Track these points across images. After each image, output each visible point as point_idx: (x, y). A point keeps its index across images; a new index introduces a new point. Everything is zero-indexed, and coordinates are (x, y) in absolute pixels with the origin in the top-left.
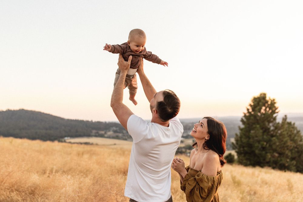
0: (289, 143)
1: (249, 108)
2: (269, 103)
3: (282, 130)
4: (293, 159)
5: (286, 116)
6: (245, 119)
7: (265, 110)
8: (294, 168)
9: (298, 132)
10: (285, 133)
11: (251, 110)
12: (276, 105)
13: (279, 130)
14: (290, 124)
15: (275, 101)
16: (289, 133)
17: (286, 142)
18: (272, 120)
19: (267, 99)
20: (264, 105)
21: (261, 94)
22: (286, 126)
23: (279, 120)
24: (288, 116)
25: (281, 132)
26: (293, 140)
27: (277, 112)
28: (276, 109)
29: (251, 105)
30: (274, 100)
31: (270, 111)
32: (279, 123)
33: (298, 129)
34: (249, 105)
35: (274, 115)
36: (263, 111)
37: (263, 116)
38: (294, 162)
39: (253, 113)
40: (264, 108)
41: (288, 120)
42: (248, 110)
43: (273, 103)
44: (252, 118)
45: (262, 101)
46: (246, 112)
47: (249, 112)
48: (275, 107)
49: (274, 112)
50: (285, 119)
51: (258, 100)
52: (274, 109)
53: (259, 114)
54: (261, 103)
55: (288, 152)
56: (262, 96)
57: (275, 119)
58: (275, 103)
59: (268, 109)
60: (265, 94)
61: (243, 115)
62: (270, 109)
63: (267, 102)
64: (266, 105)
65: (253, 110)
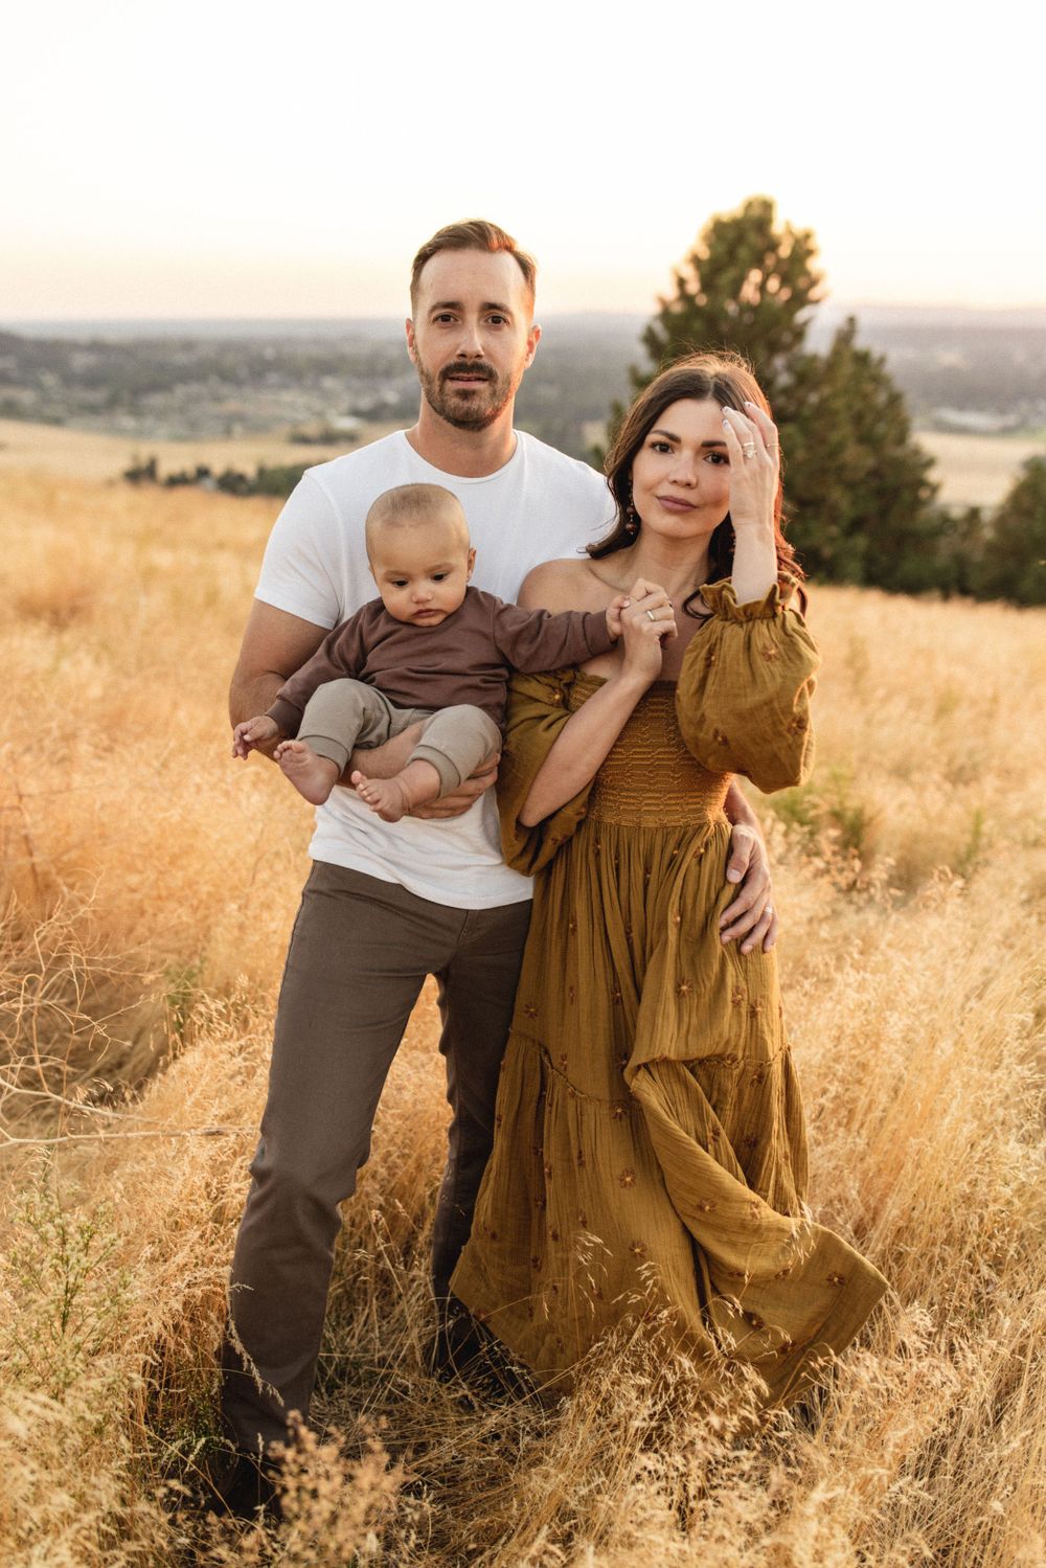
0: (856, 457)
1: (690, 273)
2: (785, 251)
3: (826, 390)
4: (856, 526)
5: (852, 321)
6: (660, 330)
7: (762, 288)
8: (854, 567)
9: (895, 399)
10: (839, 404)
11: (693, 287)
12: (814, 265)
13: (815, 386)
14: (862, 359)
15: (812, 244)
16: (858, 405)
17: (840, 447)
18: (787, 337)
19: (777, 228)
20: (758, 262)
21: (749, 206)
22: (847, 369)
23: (818, 342)
24: (863, 322)
25: (824, 401)
26: (867, 439)
27: (817, 302)
28: (813, 283)
29: (696, 261)
30: (807, 236)
31: (785, 294)
32: (814, 358)
33: (899, 384)
34: (689, 256)
35: (802, 315)
36: (749, 292)
37: (747, 318)
38: (861, 542)
39: (702, 300)
40: (755, 276)
41: (860, 343)
42: (681, 283)
43: (802, 251)
44: (698, 325)
45: (753, 238)
46: (671, 292)
47: (685, 297)
48: (807, 273)
49: (800, 299)
50: (845, 336)
51: (731, 234)
52: (802, 283)
53: (731, 308)
54: (743, 253)
55: (839, 497)
56: (756, 212)
57: (799, 334)
58: (810, 253)
59: (773, 284)
60: (767, 206)
61: (656, 309)
62: (786, 280)
63: (773, 246)
64: (770, 261)
65: (707, 285)
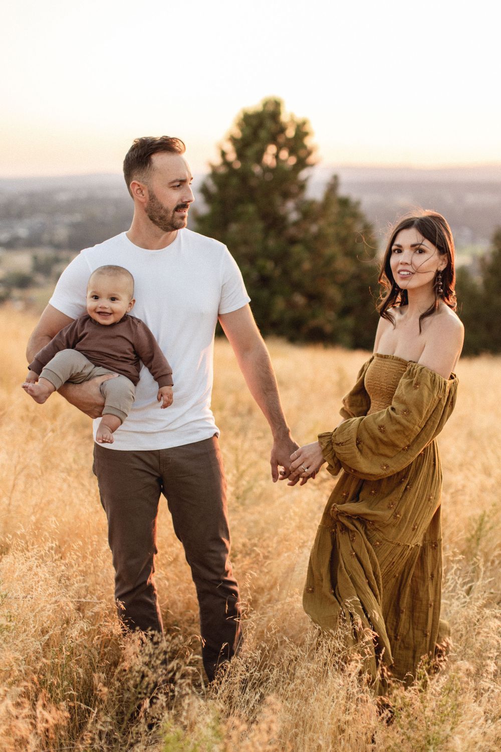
0: (343, 265)
1: (229, 148)
2: (290, 133)
3: (322, 223)
4: (345, 312)
5: (335, 178)
6: (210, 183)
7: (277, 156)
8: (347, 338)
9: (368, 229)
10: (331, 231)
11: (232, 156)
12: (309, 142)
13: (315, 220)
14: (344, 203)
15: (307, 128)
16: (344, 233)
17: (330, 260)
18: (294, 189)
19: (284, 117)
20: (273, 139)
21: (265, 105)
22: (335, 209)
23: (315, 192)
24: (344, 178)
25: (320, 230)
26: (352, 254)
27: (312, 165)
28: (309, 153)
29: (233, 140)
30: (304, 123)
31: (292, 161)
32: (312, 203)
33: (370, 218)
34: (229, 137)
35: (303, 174)
36: (269, 159)
37: (269, 177)
38: (350, 322)
39: (238, 165)
40: (272, 149)
41: (342, 192)
42: (223, 154)
43: (301, 133)
44: (235, 181)
45: (269, 124)
46: (217, 160)
47: (226, 163)
48: (304, 147)
49: (302, 164)
50: (333, 186)
51: (255, 122)
52: (302, 153)
53: (257, 169)
54: (263, 134)
55: (334, 293)
56: (271, 108)
57: (302, 187)
58: (306, 134)
59: (284, 154)
60: (278, 104)
61: (207, 171)
62: (292, 152)
63: (282, 130)
64: (281, 140)
65: (240, 155)
